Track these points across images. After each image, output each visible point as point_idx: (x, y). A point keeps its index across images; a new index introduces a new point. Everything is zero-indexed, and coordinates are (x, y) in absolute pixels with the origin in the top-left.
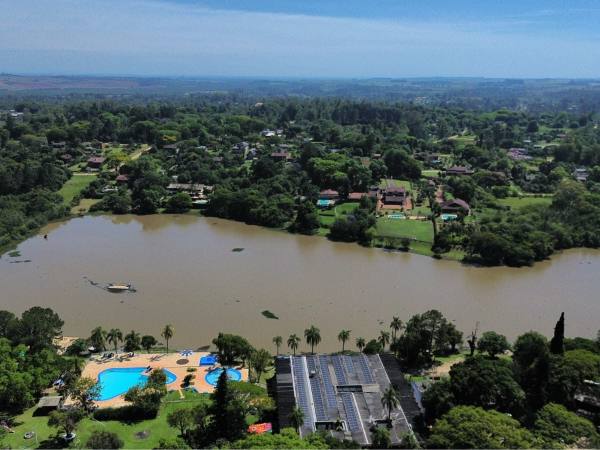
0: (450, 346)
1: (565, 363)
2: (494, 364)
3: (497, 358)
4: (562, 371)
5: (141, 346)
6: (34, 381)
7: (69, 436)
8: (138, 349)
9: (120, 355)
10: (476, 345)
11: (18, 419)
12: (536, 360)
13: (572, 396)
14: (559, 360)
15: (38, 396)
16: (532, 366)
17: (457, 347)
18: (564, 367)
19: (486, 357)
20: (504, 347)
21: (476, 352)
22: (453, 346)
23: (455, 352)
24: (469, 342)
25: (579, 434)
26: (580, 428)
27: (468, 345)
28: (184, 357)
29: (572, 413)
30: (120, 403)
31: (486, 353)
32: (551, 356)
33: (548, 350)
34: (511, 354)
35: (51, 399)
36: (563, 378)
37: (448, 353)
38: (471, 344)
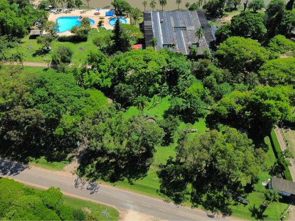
0: (234, 6)
1: (292, 15)
2: (255, 15)
3: (257, 13)
4: (289, 19)
5: (75, 6)
6: (26, 22)
7: (48, 48)
8: (73, 7)
9: (65, 10)
10: (247, 6)
11: (22, 40)
12: (277, 13)
13: (290, 31)
14: (289, 13)
15: (29, 29)
16: (274, 17)
17: (237, 6)
18: (291, 17)
19: (251, 12)
20: (262, 6)
21: (247, 9)
22: (235, 6)
23: (235, 9)
24: (244, 4)
25: (288, 49)
26: (290, 47)
27: (243, 6)
28: (97, 12)
29: (288, 39)
30: (69, 34)
31: (252, 10)
32: (286, 11)
33: (285, 7)
34: (265, 10)
35: (35, 31)
36: (289, 22)
37: (232, 10)
38: (245, 5)
